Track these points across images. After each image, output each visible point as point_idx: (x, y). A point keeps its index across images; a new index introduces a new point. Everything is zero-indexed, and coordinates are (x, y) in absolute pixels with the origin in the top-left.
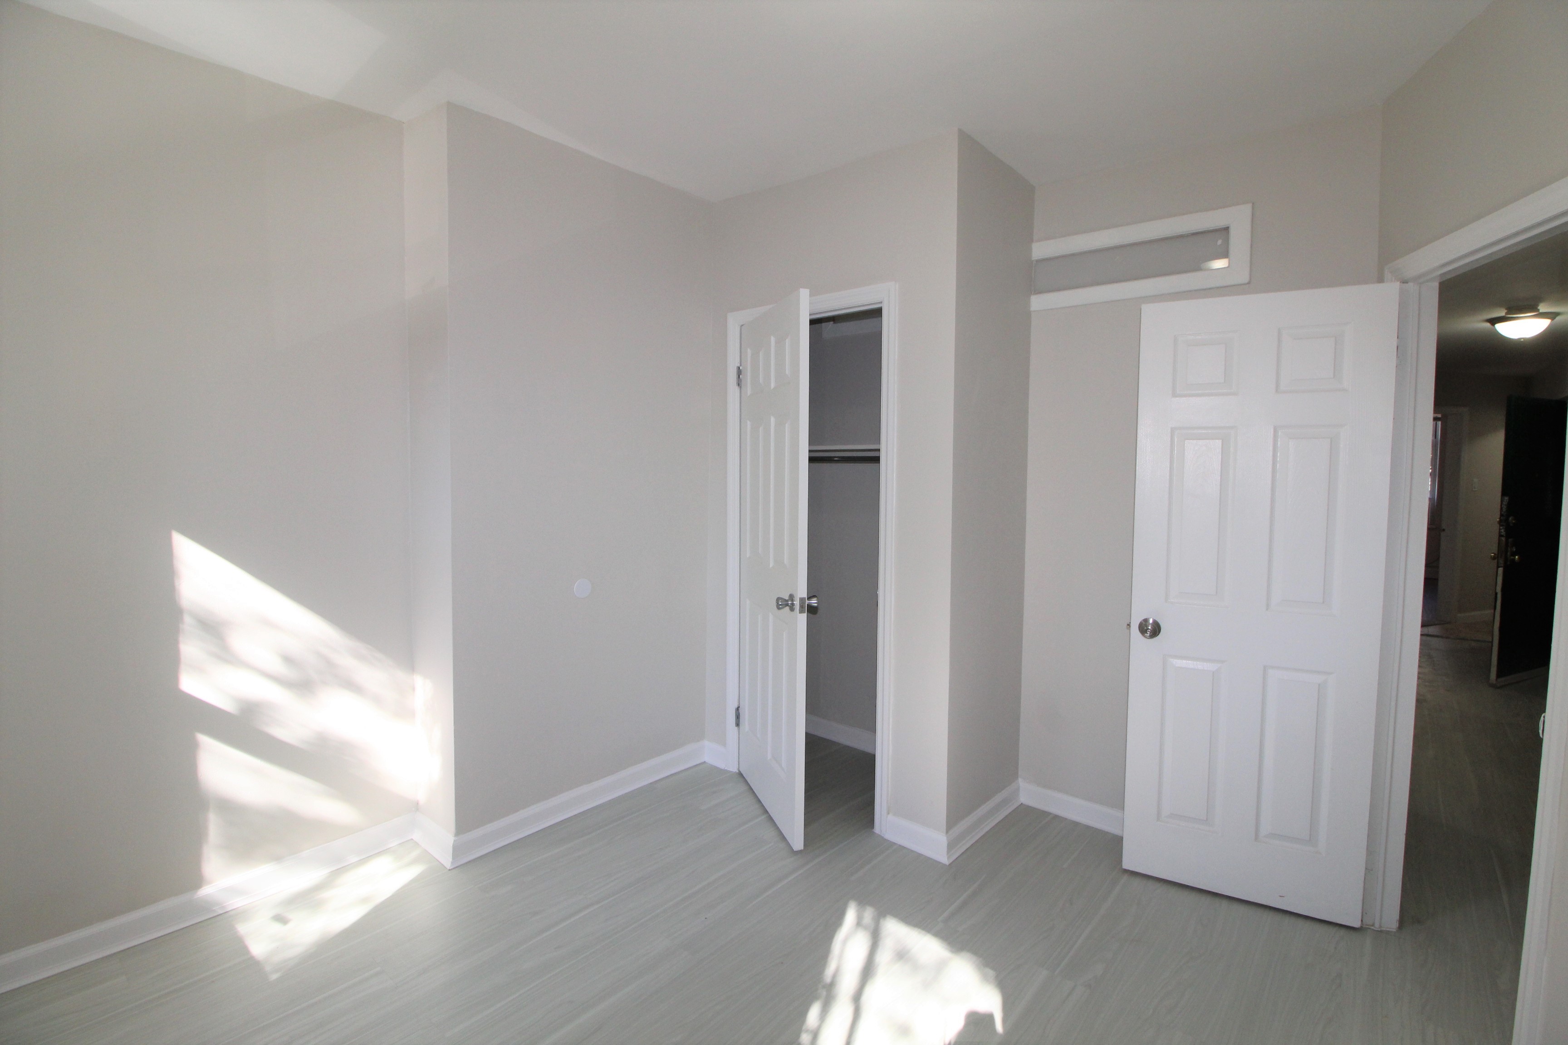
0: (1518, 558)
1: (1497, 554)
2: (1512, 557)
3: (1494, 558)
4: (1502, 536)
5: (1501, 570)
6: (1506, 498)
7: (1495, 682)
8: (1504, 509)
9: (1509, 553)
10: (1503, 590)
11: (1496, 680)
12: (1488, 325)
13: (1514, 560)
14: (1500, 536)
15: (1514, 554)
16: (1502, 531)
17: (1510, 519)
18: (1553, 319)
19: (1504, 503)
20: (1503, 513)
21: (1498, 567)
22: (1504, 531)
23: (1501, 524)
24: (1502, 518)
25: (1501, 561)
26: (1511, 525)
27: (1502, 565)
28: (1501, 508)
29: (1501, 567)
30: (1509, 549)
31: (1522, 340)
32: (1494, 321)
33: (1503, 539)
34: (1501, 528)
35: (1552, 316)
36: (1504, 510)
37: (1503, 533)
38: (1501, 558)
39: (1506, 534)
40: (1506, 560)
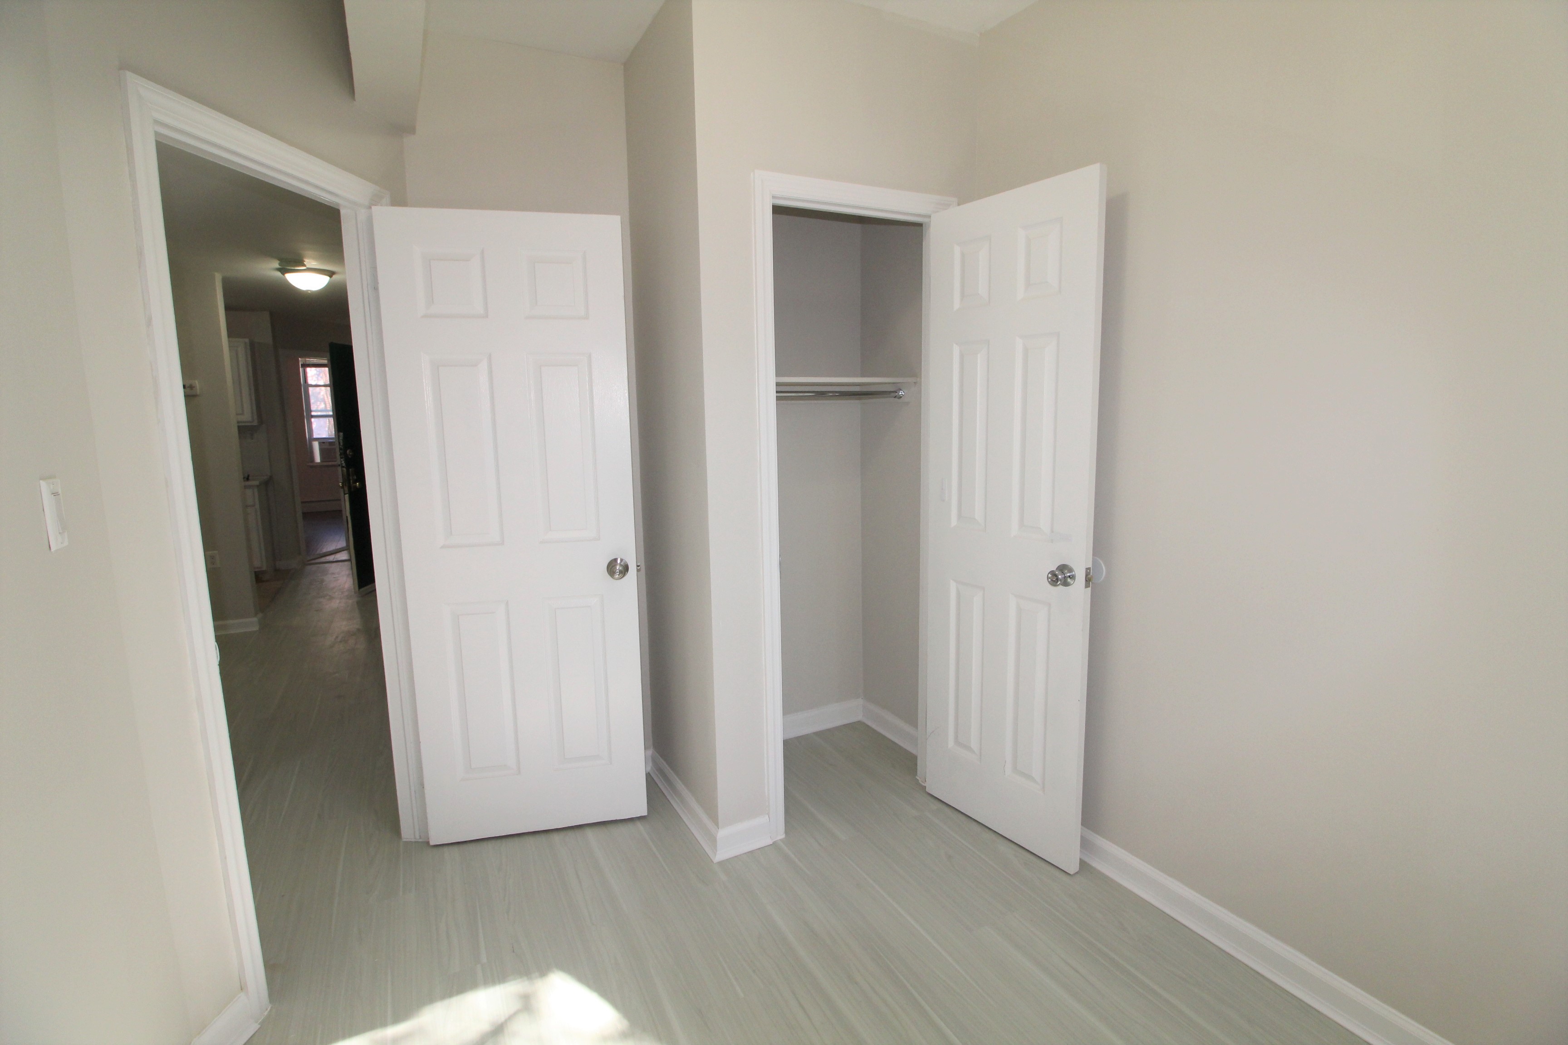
0: (359, 485)
2: (355, 485)
4: (344, 467)
5: (347, 496)
6: (341, 434)
7: (358, 594)
9: (351, 481)
10: (352, 513)
11: (359, 591)
12: (279, 274)
13: (356, 487)
14: (342, 467)
15: (355, 482)
16: (343, 462)
17: (348, 451)
18: (331, 276)
19: (341, 438)
20: (341, 447)
21: (345, 494)
22: (345, 463)
23: (341, 456)
24: (341, 451)
25: (346, 489)
26: (350, 457)
27: (348, 492)
28: (339, 443)
29: (347, 494)
30: (351, 478)
31: (309, 292)
32: (284, 271)
33: (345, 469)
34: (342, 460)
35: (331, 274)
36: (341, 444)
37: (344, 465)
38: (346, 486)
39: (346, 465)
40: (350, 488)
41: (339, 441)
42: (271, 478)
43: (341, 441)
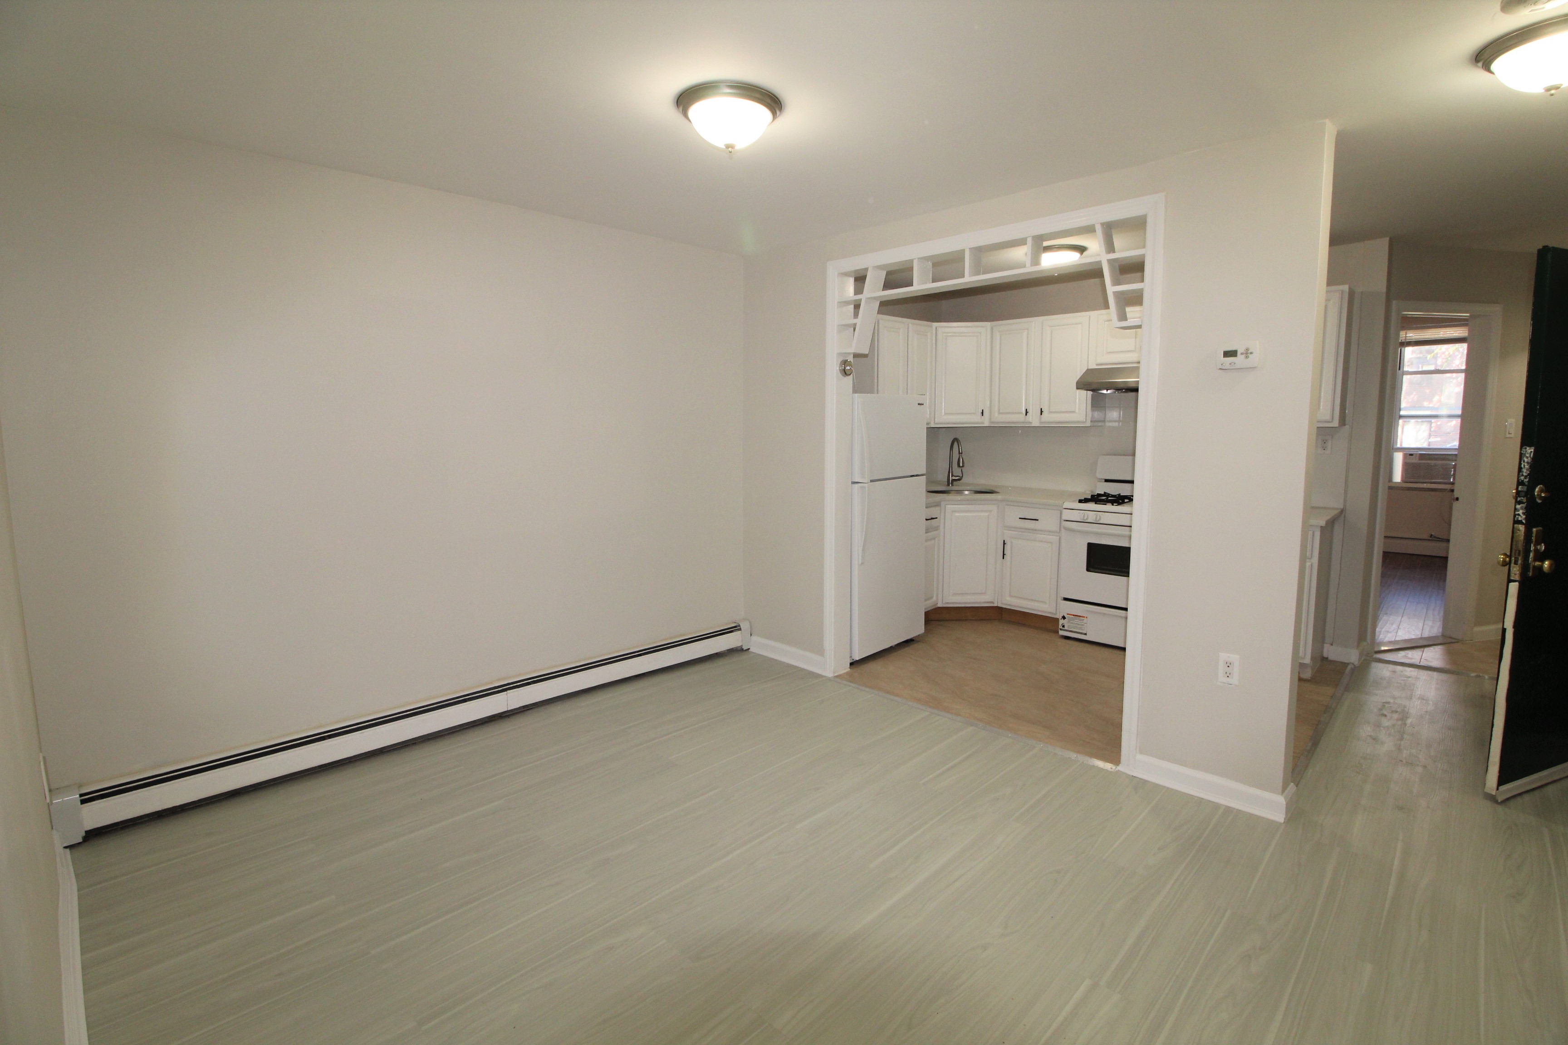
0: (1550, 566)
1: (1508, 554)
2: (1537, 563)
3: (1504, 564)
4: (1520, 522)
5: (1514, 588)
6: (1530, 450)
7: (1494, 793)
8: (1524, 470)
9: (1532, 555)
10: (1516, 625)
11: (1498, 789)
13: (1541, 568)
14: (1517, 522)
15: (1541, 557)
16: (1521, 512)
17: (1535, 491)
20: (1522, 478)
21: (1510, 581)
22: (1524, 514)
23: (1519, 499)
24: (1520, 488)
25: (1516, 570)
26: (1538, 502)
27: (1517, 578)
28: (1520, 469)
29: (1514, 581)
30: (1532, 548)
33: (1522, 528)
34: (1518, 507)
36: (1525, 472)
37: (1522, 518)
38: (1516, 563)
39: (1525, 519)
40: (1525, 567)
41: (1520, 464)
42: (1342, 511)
43: (1526, 467)
